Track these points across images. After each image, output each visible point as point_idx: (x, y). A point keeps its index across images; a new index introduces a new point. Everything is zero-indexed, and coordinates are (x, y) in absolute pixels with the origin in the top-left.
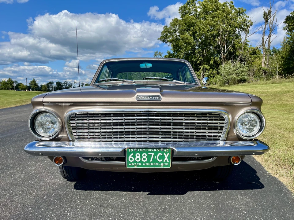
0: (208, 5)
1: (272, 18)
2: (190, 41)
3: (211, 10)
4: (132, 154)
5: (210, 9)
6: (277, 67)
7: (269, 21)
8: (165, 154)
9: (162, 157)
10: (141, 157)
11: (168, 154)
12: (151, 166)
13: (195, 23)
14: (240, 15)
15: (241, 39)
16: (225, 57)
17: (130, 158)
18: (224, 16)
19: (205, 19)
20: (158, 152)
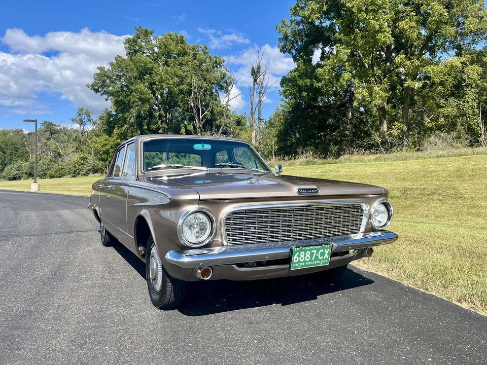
0: (171, 44)
1: (261, 77)
2: (148, 96)
3: (176, 52)
4: (298, 253)
5: (174, 51)
6: (273, 143)
7: (258, 80)
8: (326, 250)
9: (323, 254)
10: (305, 256)
11: (329, 250)
12: (312, 265)
13: (152, 70)
14: (217, 67)
15: (220, 101)
16: (201, 126)
17: (295, 258)
18: (197, 66)
19: (166, 64)
20: (320, 249)
